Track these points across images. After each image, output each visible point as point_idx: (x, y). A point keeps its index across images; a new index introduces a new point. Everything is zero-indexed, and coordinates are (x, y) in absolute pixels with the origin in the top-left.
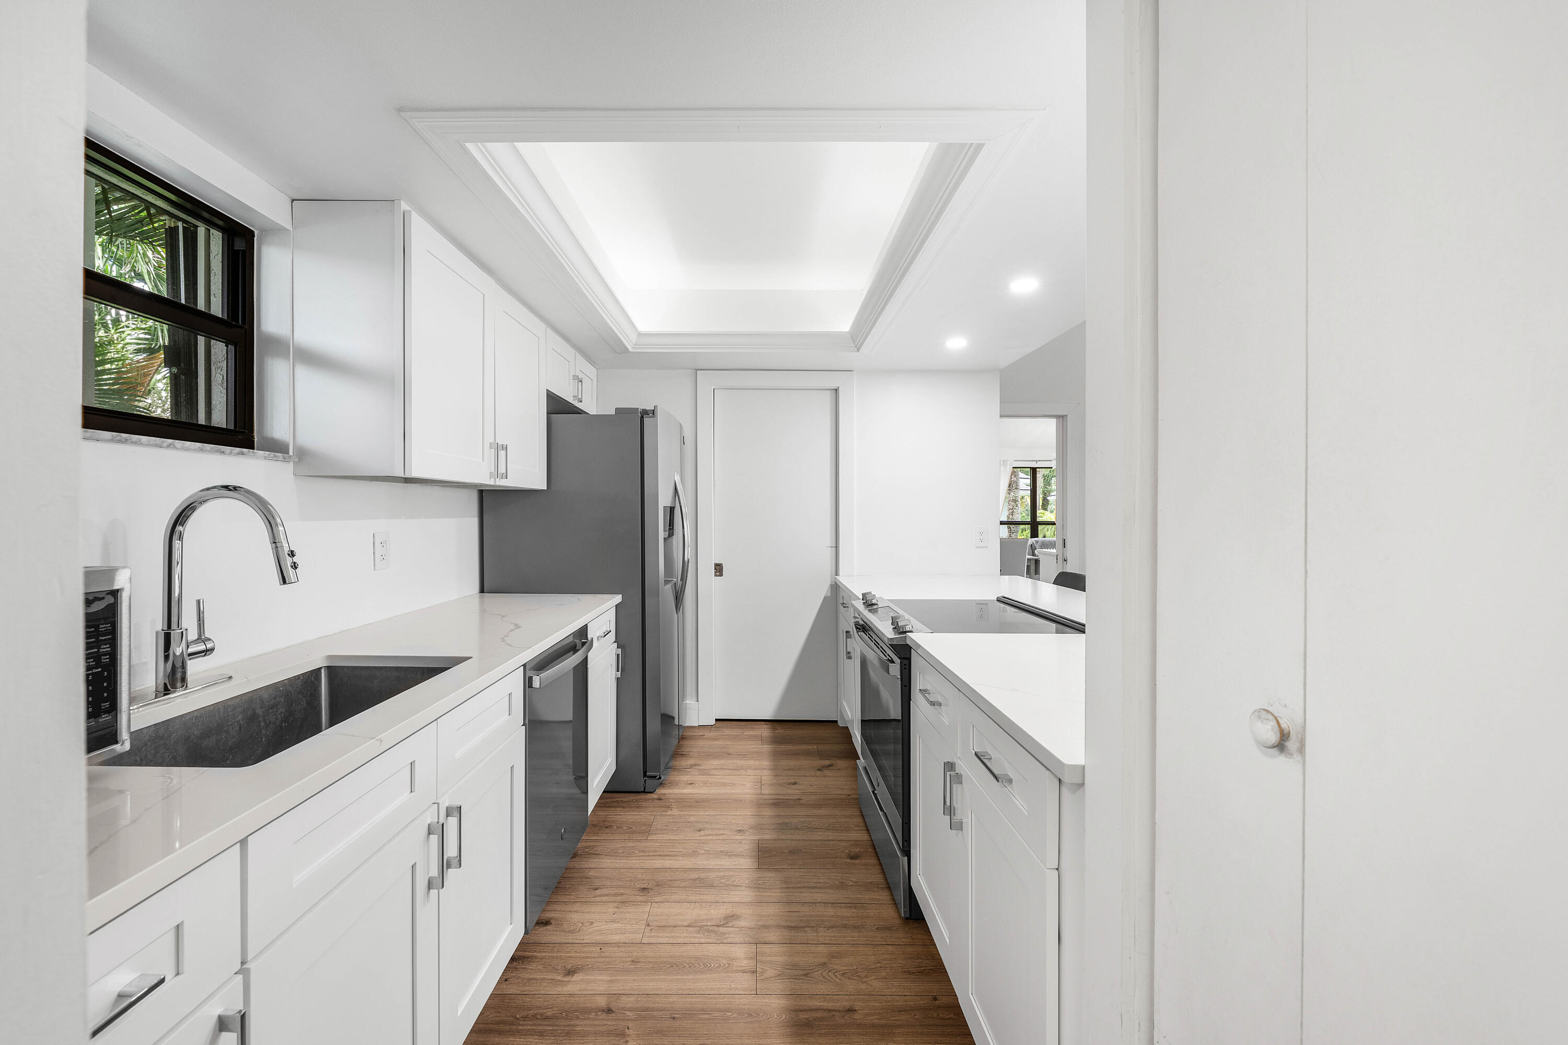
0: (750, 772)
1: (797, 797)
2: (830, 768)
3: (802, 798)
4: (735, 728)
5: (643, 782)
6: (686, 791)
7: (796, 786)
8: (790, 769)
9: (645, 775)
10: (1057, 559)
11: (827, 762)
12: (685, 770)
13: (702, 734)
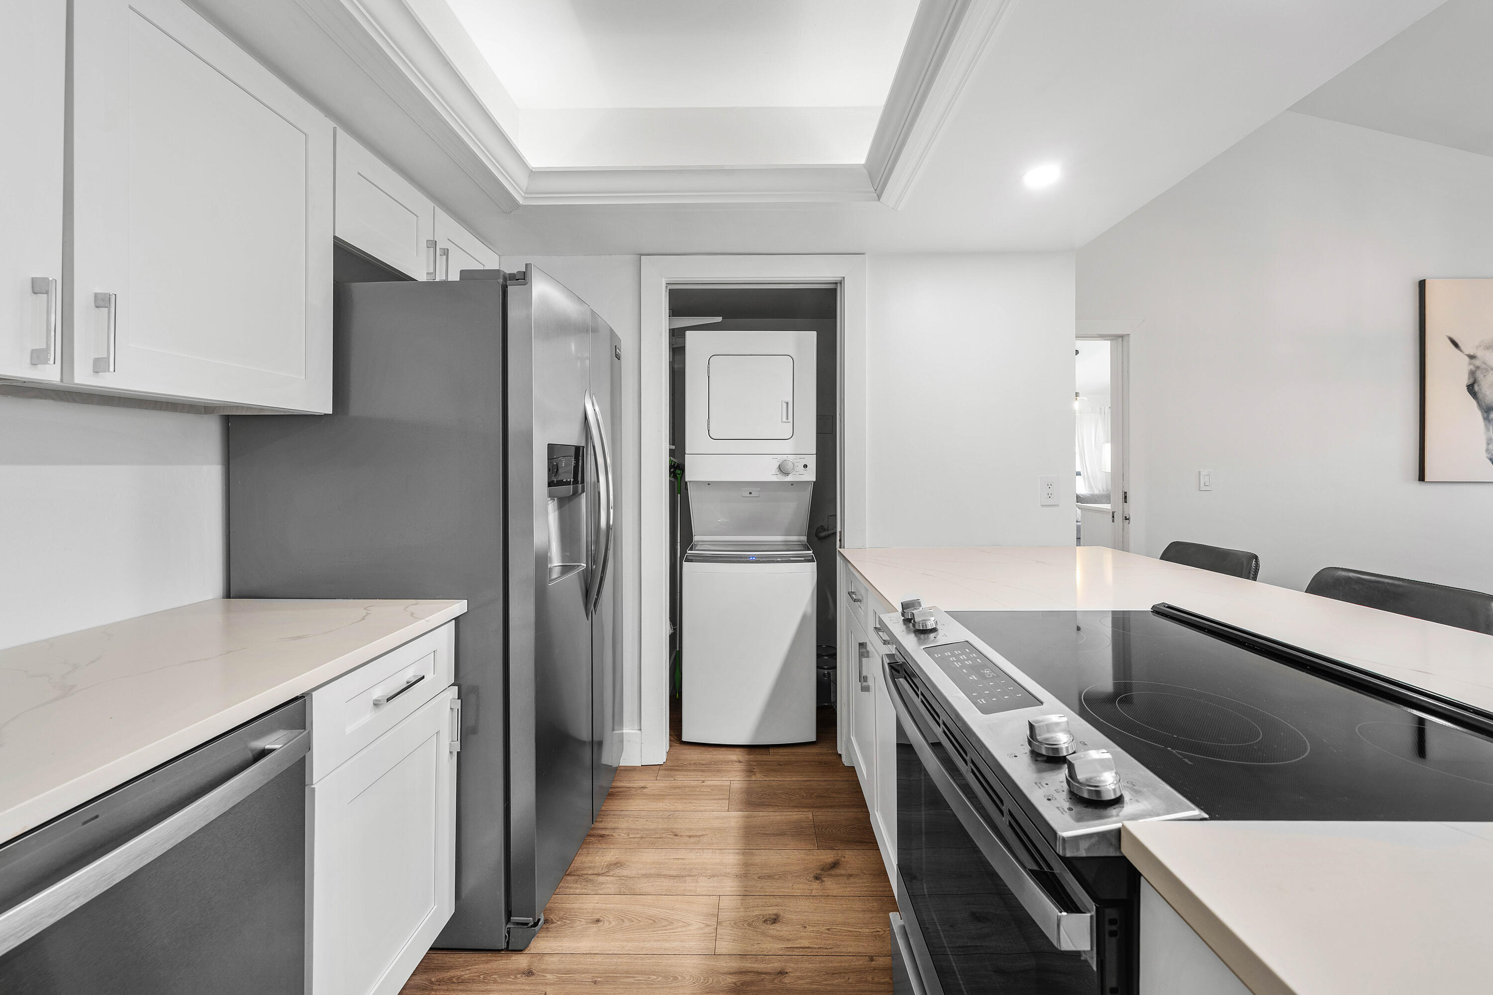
0: (704, 884)
1: (776, 965)
2: (833, 872)
3: (790, 967)
4: (694, 770)
5: (504, 932)
6: (584, 945)
7: (777, 926)
8: (770, 877)
9: (508, 920)
10: (1113, 517)
11: (828, 856)
12: (595, 877)
13: (642, 784)
